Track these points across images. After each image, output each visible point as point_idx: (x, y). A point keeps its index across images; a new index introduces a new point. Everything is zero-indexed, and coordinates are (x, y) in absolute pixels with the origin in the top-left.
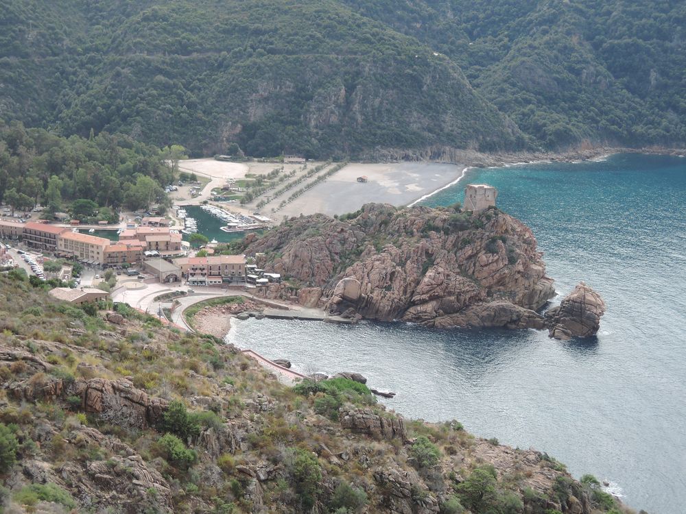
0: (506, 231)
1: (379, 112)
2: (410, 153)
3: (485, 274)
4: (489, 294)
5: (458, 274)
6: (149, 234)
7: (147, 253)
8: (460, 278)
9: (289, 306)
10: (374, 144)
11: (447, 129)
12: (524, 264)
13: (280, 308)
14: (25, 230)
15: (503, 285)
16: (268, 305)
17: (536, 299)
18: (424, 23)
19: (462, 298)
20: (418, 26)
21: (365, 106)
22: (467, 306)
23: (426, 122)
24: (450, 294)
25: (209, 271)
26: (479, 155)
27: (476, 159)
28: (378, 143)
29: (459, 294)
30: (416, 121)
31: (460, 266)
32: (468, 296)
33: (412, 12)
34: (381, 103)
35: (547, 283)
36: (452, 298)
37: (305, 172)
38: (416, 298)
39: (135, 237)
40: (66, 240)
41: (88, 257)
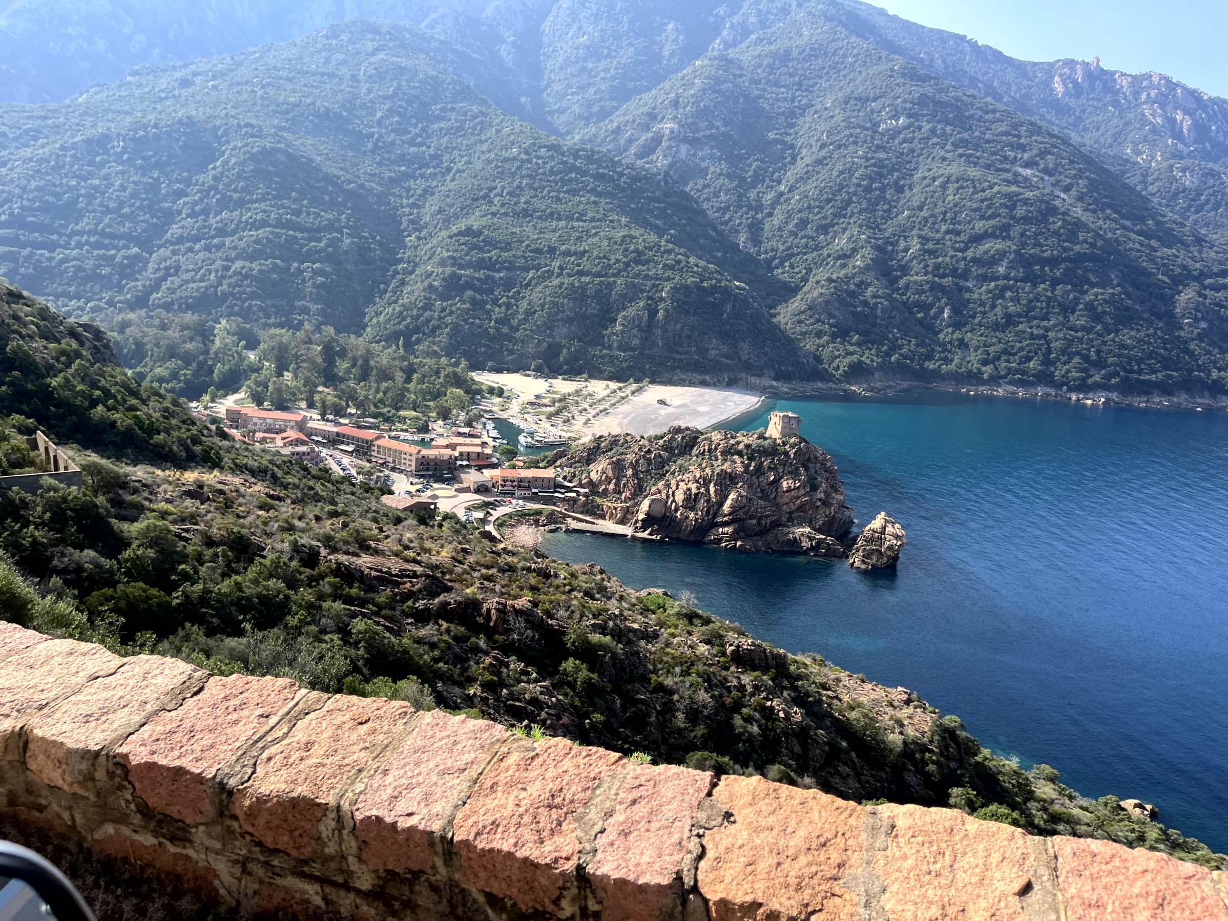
0: (809, 459)
1: (680, 337)
2: (708, 378)
3: (786, 500)
4: (790, 519)
5: (760, 498)
6: (460, 445)
7: (459, 463)
8: (761, 502)
9: (595, 521)
10: (673, 368)
11: (744, 356)
12: (825, 492)
13: (587, 522)
14: (338, 434)
15: (804, 512)
16: (574, 518)
17: (835, 526)
18: (725, 253)
19: (763, 522)
20: (719, 255)
21: (667, 331)
22: (769, 530)
23: (725, 349)
24: (751, 517)
25: (521, 484)
26: (775, 383)
27: (772, 387)
28: (678, 367)
29: (760, 518)
30: (715, 348)
31: (762, 491)
32: (769, 521)
33: (714, 241)
34: (682, 328)
35: (847, 513)
36: (754, 522)
37: (608, 392)
38: (719, 520)
39: (447, 447)
40: (379, 447)
41: (400, 464)
